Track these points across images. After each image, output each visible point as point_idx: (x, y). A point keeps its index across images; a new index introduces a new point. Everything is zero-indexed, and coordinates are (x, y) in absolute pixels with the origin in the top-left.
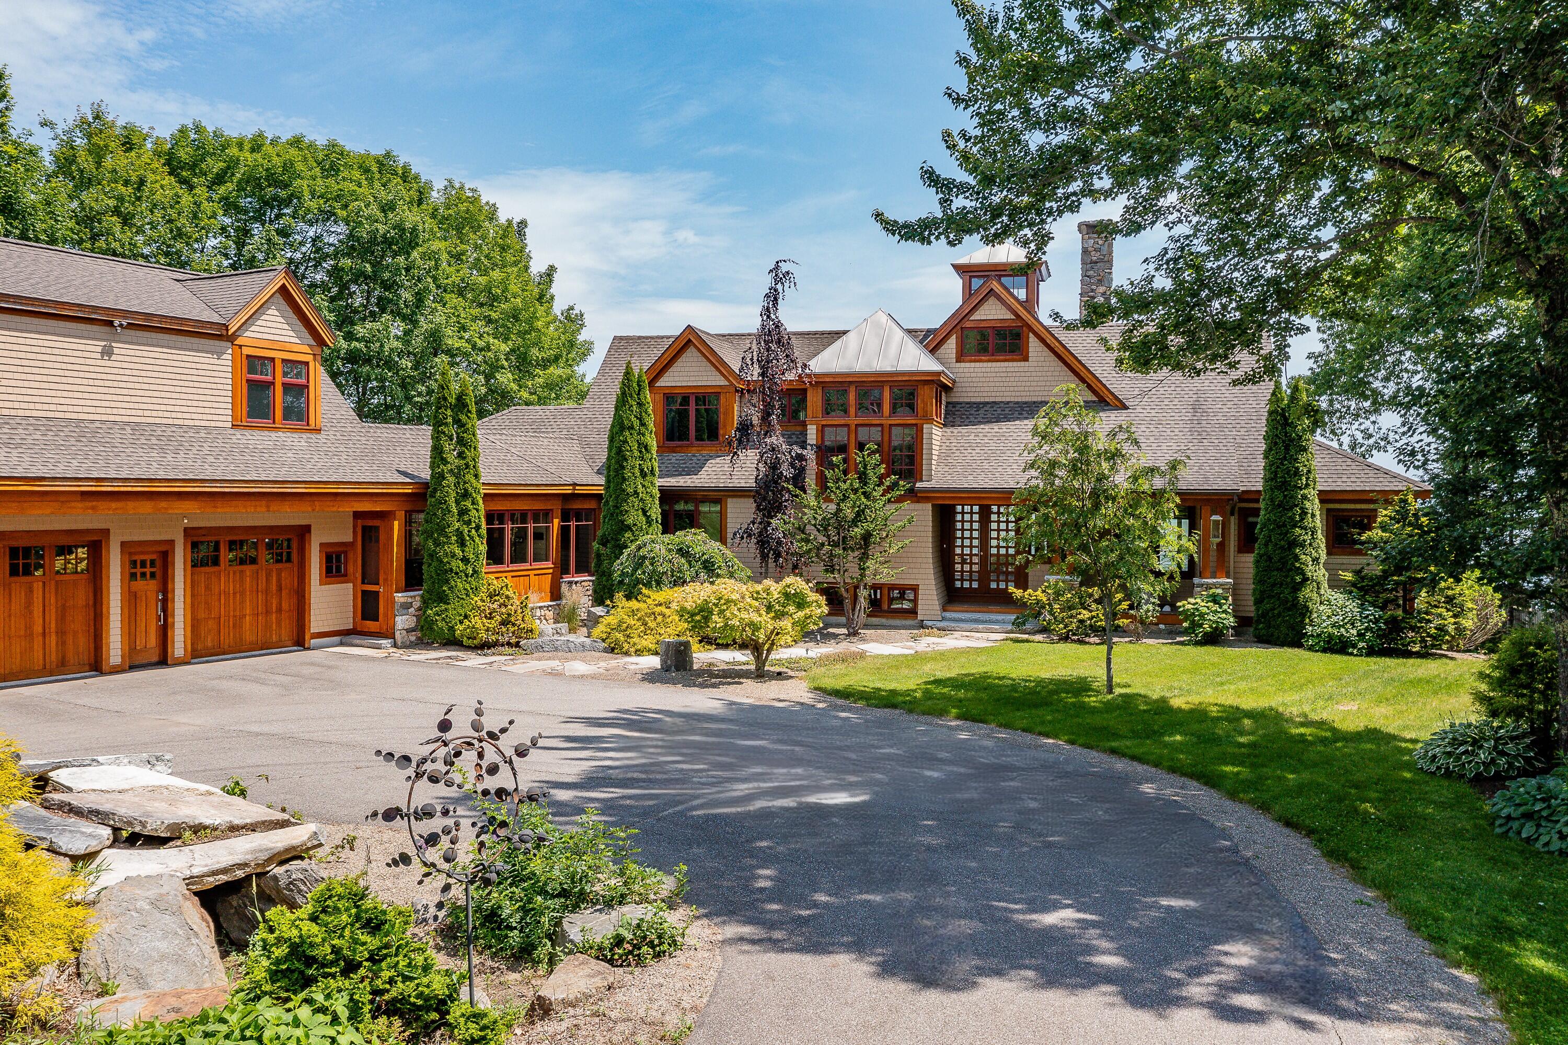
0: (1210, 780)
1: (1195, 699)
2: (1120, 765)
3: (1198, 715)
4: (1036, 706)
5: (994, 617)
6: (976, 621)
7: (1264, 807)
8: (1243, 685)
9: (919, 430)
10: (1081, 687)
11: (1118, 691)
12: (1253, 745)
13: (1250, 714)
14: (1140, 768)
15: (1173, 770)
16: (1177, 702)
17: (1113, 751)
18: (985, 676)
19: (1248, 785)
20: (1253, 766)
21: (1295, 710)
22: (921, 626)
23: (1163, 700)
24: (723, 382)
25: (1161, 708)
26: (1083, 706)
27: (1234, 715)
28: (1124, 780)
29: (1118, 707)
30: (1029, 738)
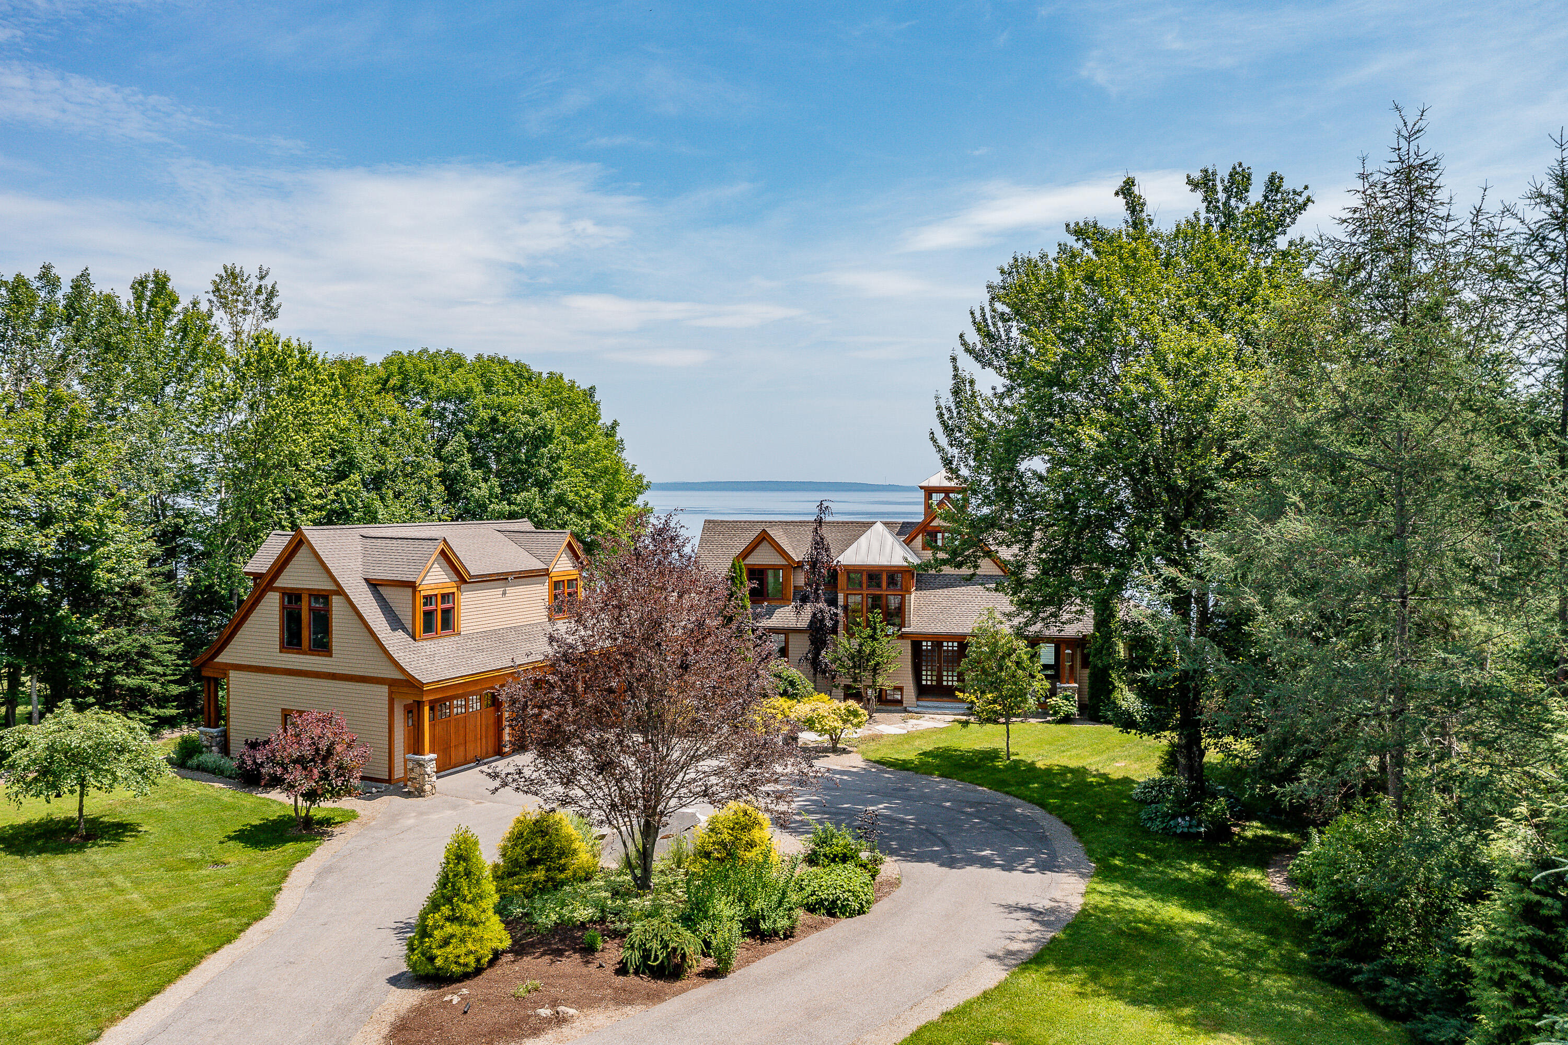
0: (1043, 805)
1: (1048, 762)
2: (1009, 800)
3: (1048, 771)
4: (973, 768)
5: (946, 705)
6: (937, 707)
7: (1060, 817)
8: (1074, 752)
9: (903, 597)
10: (993, 755)
11: (1012, 758)
12: (1067, 788)
13: (1072, 771)
14: (1018, 801)
15: (1030, 802)
16: (1040, 765)
17: (1007, 793)
18: (947, 750)
19: (1059, 808)
20: (1063, 799)
21: (1094, 768)
22: (905, 711)
23: (1033, 763)
24: (785, 563)
25: (1031, 767)
26: (995, 769)
27: (1066, 770)
28: (1011, 806)
29: (1011, 768)
30: (972, 786)
